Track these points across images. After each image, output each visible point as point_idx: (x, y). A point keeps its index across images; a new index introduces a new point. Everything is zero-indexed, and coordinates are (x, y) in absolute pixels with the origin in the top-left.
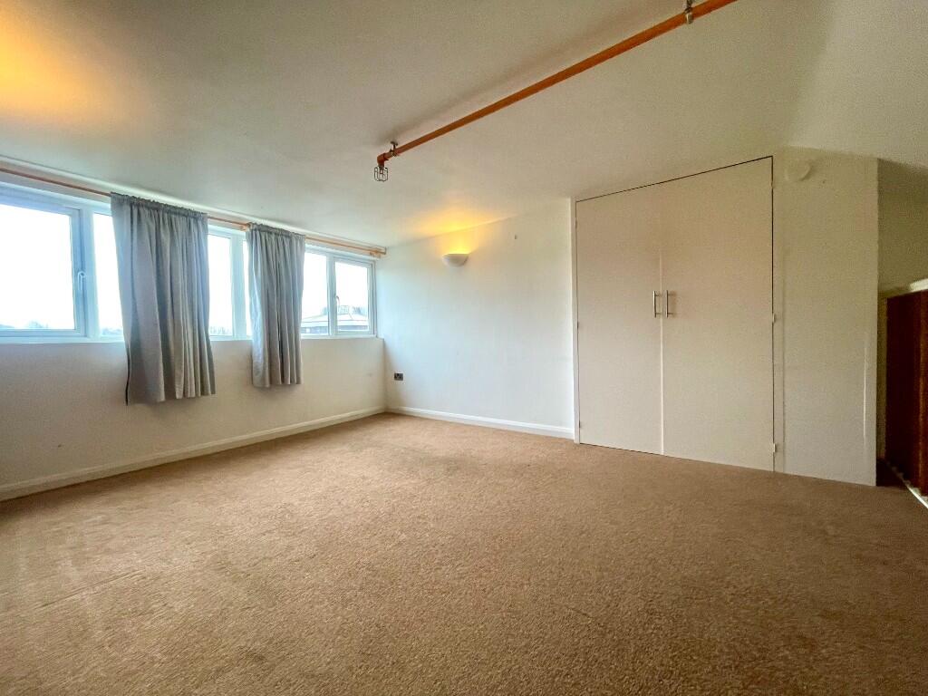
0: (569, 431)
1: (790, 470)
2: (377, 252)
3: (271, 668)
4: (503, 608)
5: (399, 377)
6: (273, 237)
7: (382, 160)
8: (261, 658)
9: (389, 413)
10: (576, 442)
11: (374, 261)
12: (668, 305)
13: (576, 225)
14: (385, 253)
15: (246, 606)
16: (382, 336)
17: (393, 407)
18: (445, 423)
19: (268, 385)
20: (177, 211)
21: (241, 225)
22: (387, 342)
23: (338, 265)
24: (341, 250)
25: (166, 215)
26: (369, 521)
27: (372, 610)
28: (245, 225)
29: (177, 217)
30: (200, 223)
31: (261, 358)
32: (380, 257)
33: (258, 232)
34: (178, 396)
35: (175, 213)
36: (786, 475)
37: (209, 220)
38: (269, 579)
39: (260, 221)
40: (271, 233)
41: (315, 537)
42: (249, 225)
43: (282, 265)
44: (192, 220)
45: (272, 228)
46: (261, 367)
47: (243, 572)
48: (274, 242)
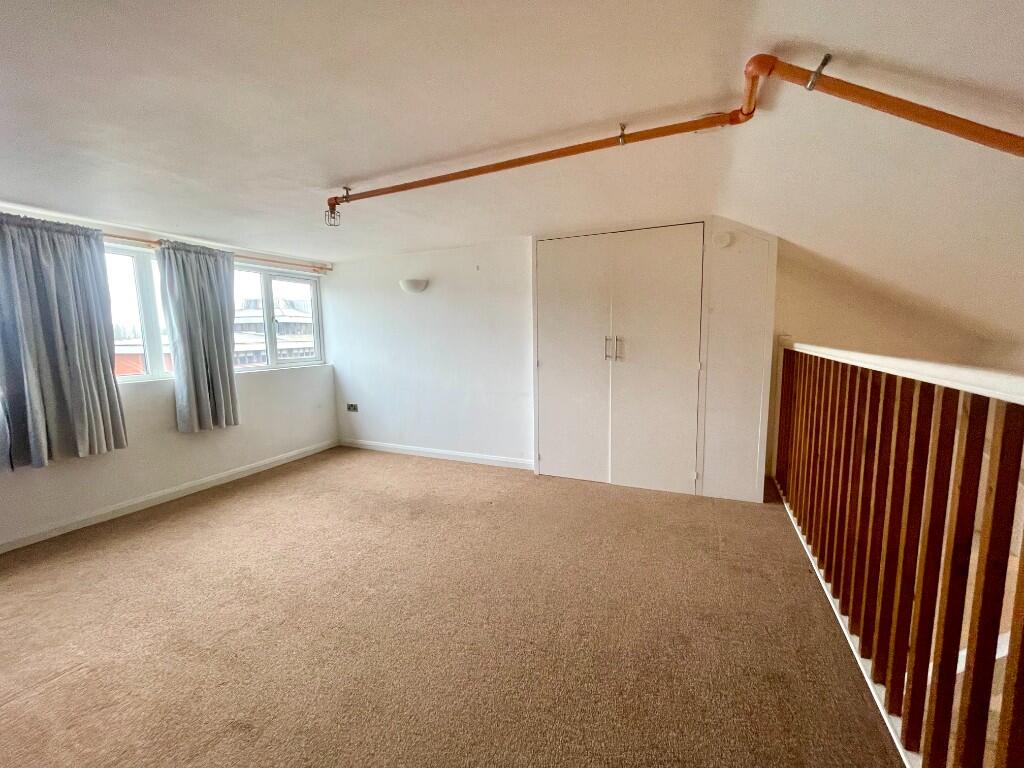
0: (530, 462)
1: (706, 493)
2: (321, 268)
3: (259, 734)
4: (466, 647)
5: (353, 408)
6: (193, 256)
7: (333, 203)
8: (249, 727)
9: (342, 448)
10: (536, 473)
11: (319, 277)
12: (616, 349)
13: (536, 265)
14: (331, 269)
15: (221, 682)
16: (330, 362)
17: (347, 440)
18: (408, 457)
19: (196, 430)
20: (61, 228)
21: (148, 243)
22: (338, 369)
23: (275, 283)
24: (276, 267)
25: (45, 233)
26: (336, 578)
27: (349, 666)
28: (155, 243)
29: (61, 236)
30: (93, 241)
31: (185, 399)
32: (325, 274)
33: (172, 251)
34: (81, 454)
35: (59, 231)
36: (703, 497)
37: (105, 237)
38: (238, 653)
39: (174, 238)
40: (189, 251)
41: (281, 602)
42: (160, 242)
43: (207, 289)
44: (82, 238)
45: (189, 245)
46: (186, 411)
47: (208, 649)
48: (194, 261)
